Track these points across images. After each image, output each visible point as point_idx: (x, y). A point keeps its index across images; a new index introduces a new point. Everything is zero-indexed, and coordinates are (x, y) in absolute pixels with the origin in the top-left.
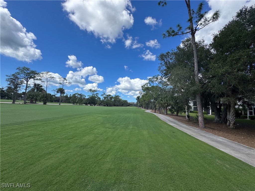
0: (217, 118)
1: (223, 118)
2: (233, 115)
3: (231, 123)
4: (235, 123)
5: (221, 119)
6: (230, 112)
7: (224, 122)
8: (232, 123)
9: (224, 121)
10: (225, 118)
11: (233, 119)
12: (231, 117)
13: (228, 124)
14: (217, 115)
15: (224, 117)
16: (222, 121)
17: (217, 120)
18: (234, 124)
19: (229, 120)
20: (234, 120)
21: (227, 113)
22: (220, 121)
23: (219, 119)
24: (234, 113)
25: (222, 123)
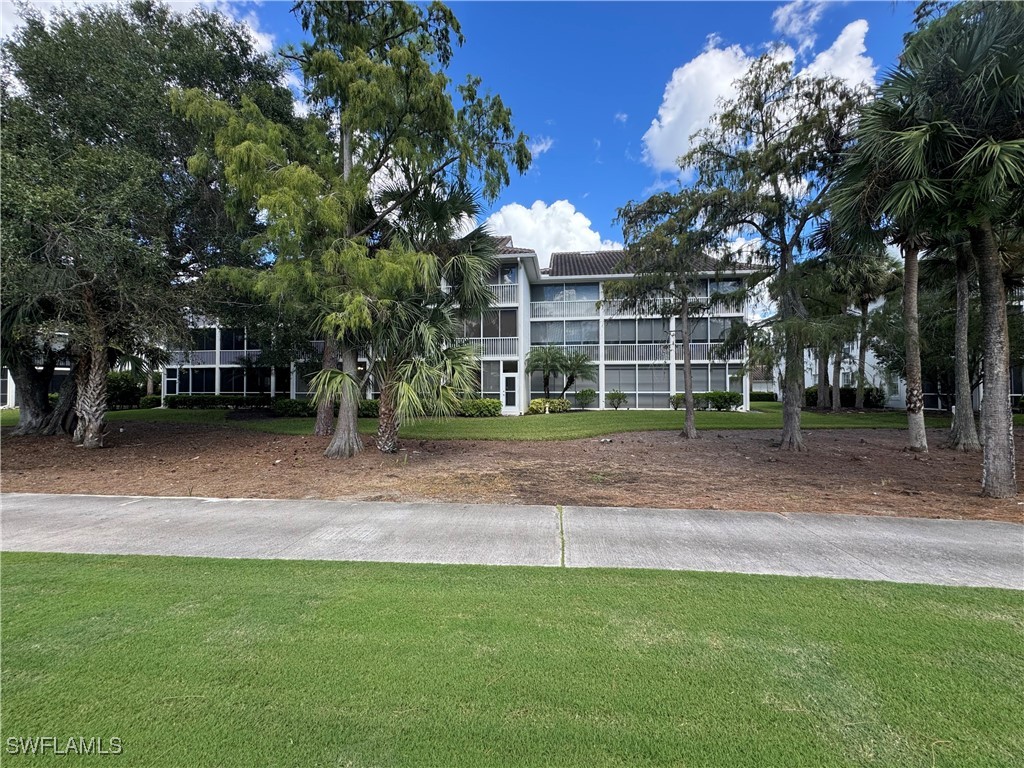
0: (29, 418)
1: (59, 414)
2: (99, 394)
3: (91, 426)
4: (104, 425)
5: (49, 417)
6: (86, 384)
7: (64, 430)
8: (94, 426)
9: (63, 424)
10: (67, 413)
11: (97, 410)
12: (89, 405)
13: (77, 433)
14: (31, 402)
15: (66, 409)
16: (55, 425)
17: (30, 423)
18: (101, 429)
19: (83, 418)
20: (101, 414)
21: (76, 393)
22: (47, 425)
23: (40, 419)
24: (102, 389)
25: (54, 434)
